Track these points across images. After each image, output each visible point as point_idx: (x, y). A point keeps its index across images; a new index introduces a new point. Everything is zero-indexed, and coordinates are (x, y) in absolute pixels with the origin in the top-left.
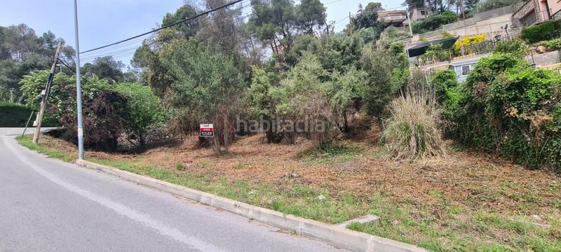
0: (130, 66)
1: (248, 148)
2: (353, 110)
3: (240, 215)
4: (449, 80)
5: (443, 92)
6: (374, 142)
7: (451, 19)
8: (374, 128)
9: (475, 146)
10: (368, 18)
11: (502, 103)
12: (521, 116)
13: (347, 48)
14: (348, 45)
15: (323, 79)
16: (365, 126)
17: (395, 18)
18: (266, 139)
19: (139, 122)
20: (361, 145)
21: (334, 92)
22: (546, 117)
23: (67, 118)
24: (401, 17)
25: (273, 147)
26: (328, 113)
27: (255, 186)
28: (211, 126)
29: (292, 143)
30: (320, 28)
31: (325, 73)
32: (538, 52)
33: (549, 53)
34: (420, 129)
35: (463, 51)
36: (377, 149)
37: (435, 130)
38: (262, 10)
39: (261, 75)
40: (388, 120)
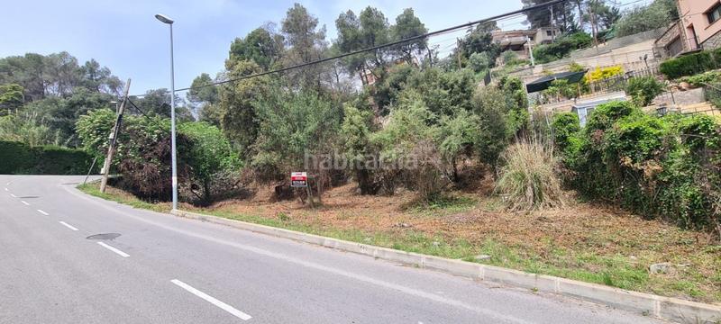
0: (187, 101)
1: (339, 201)
2: (463, 157)
3: (365, 254)
4: (571, 124)
5: (565, 138)
6: (489, 193)
7: (583, 44)
8: (488, 177)
9: (598, 196)
10: (480, 40)
11: (616, 153)
12: (635, 165)
13: (456, 86)
14: (456, 82)
15: (430, 123)
16: (478, 174)
17: (515, 40)
18: (359, 190)
19: (205, 169)
20: (473, 196)
21: (443, 138)
22: (657, 167)
23: (127, 165)
24: (522, 39)
25: (370, 200)
26: (436, 161)
27: (369, 234)
28: (304, 174)
29: (392, 194)
30: (420, 53)
31: (433, 116)
32: (680, 88)
33: (692, 91)
34: (537, 179)
35: (593, 86)
36: (492, 201)
37: (553, 180)
38: (350, 35)
39: (354, 115)
40: (503, 168)
